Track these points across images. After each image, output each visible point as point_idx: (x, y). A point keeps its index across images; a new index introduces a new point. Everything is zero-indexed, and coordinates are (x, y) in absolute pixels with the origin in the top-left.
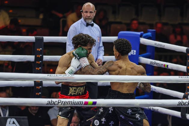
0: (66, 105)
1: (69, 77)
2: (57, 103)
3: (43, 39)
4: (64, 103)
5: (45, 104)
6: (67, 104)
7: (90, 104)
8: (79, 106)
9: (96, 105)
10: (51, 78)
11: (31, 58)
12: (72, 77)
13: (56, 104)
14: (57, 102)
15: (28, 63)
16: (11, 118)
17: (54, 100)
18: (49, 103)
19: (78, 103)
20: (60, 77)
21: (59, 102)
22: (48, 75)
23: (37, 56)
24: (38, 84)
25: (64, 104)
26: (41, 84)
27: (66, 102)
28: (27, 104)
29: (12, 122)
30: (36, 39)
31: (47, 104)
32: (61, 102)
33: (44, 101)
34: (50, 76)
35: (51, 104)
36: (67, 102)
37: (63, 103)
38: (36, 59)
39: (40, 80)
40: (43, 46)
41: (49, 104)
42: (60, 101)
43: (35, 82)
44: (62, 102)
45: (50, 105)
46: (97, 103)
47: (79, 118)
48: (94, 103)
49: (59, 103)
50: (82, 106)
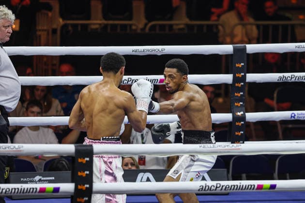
0: (228, 191)
1: (233, 148)
2: (215, 188)
4: (226, 188)
5: (196, 190)
6: (229, 189)
9: (276, 190)
10: (206, 151)
12: (237, 148)
13: (213, 190)
14: (214, 186)
17: (210, 183)
18: (202, 188)
19: (247, 188)
20: (219, 148)
21: (217, 187)
22: (200, 147)
25: (225, 189)
27: (227, 187)
31: (199, 190)
32: (221, 187)
33: (194, 186)
34: (204, 147)
35: (205, 190)
36: (230, 187)
37: (224, 187)
41: (202, 190)
42: (218, 186)
44: (223, 186)
45: (203, 192)
46: (277, 187)
49: (218, 189)
50: (254, 191)
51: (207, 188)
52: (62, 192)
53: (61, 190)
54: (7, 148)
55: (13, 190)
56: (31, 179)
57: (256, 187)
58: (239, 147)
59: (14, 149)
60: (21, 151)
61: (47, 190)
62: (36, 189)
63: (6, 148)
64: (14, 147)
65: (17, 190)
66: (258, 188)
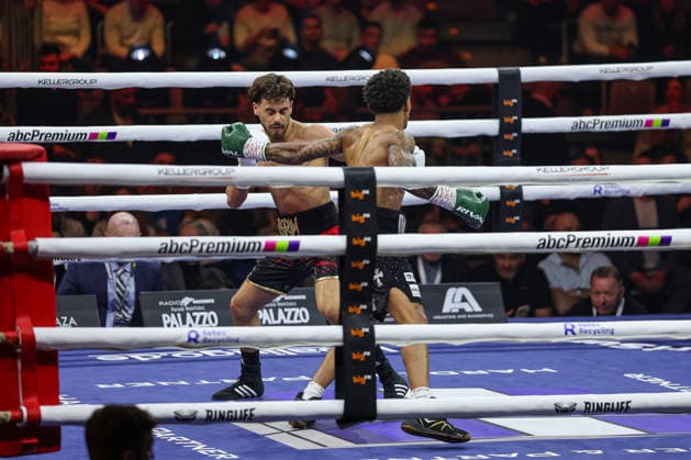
0: (589, 249)
1: (596, 172)
2: (565, 244)
3: (518, 74)
4: (584, 242)
5: (533, 248)
6: (590, 244)
7: (653, 244)
8: (623, 248)
9: (671, 246)
10: (546, 178)
11: (490, 126)
12: (602, 172)
13: (563, 246)
14: (564, 240)
15: (484, 139)
16: (457, 287)
17: (556, 235)
18: (544, 244)
19: (620, 242)
20: (571, 172)
21: (569, 242)
23: (506, 120)
24: (511, 193)
25: (583, 246)
26: (518, 193)
27: (587, 240)
28: (484, 248)
29: (458, 298)
30: (501, 74)
31: (538, 247)
32: (576, 241)
33: (528, 240)
35: (548, 247)
36: (592, 241)
37: (581, 242)
38: (504, 128)
39: (515, 185)
40: (520, 92)
41: (543, 247)
42: (571, 239)
43: (502, 188)
44: (579, 240)
45: (545, 250)
46: (673, 240)
47: (621, 283)
48: (666, 240)
49: (570, 245)
50: (633, 248)
51: (552, 242)
52: (303, 251)
53: (302, 246)
54: (207, 175)
55: (221, 246)
56: (176, 303)
57: (636, 241)
58: (606, 171)
59: (220, 175)
60: (231, 178)
61: (279, 245)
62: (260, 243)
63: (205, 173)
64: (220, 172)
65: (226, 246)
66: (639, 244)
